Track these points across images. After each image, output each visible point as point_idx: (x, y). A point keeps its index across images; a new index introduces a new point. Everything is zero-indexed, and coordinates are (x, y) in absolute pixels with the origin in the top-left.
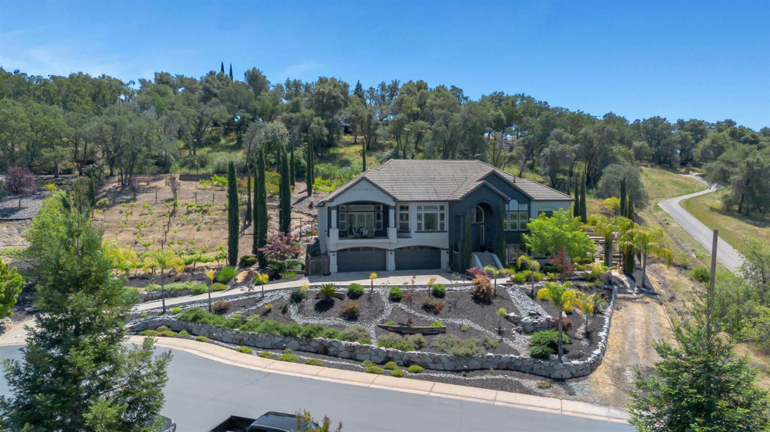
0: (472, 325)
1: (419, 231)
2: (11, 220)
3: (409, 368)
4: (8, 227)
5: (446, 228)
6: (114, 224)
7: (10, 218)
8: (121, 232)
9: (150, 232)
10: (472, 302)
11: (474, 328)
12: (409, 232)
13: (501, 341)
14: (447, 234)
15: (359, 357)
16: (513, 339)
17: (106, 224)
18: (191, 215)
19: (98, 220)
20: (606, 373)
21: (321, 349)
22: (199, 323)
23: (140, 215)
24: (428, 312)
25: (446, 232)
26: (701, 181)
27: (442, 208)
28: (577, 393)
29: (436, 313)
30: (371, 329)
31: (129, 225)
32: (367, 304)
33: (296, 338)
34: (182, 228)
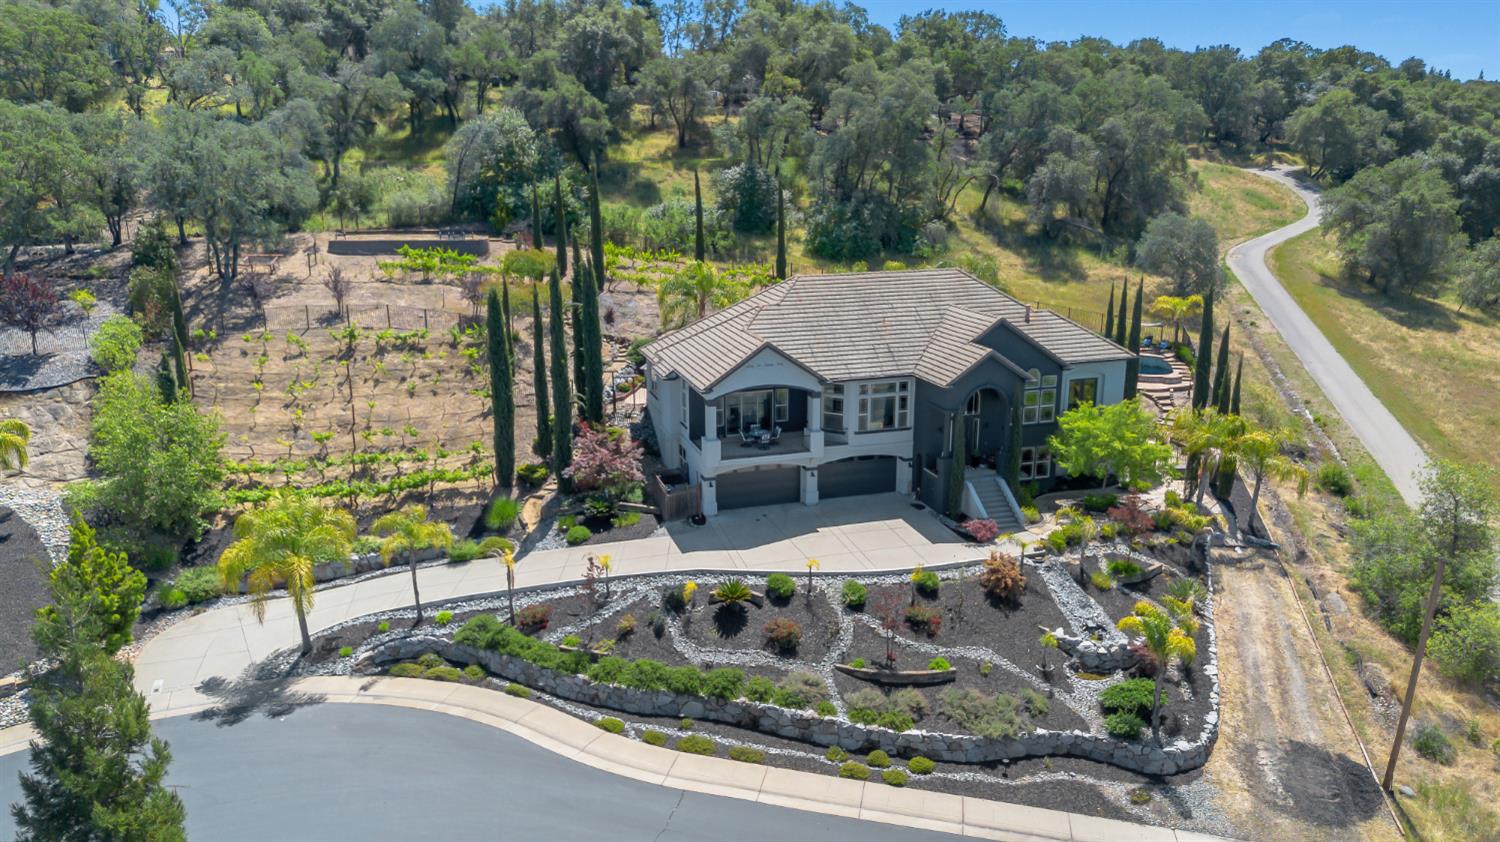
0: (998, 660)
1: (862, 430)
2: (32, 392)
3: (911, 762)
4: (29, 408)
5: (910, 421)
6: (239, 385)
7: (29, 387)
8: (258, 402)
9: (317, 399)
10: (986, 605)
11: (1000, 666)
12: (843, 433)
13: (1051, 696)
14: (911, 432)
15: (817, 738)
16: (1069, 690)
17: (222, 385)
18: (388, 357)
19: (203, 377)
20: (1231, 759)
21: (746, 720)
22: (501, 655)
23: (285, 359)
24: (916, 632)
25: (909, 429)
26: (1295, 189)
27: (904, 386)
28: (1194, 814)
29: (931, 636)
30: (824, 673)
31: (269, 386)
32: (806, 618)
33: (697, 698)
34: (377, 391)
